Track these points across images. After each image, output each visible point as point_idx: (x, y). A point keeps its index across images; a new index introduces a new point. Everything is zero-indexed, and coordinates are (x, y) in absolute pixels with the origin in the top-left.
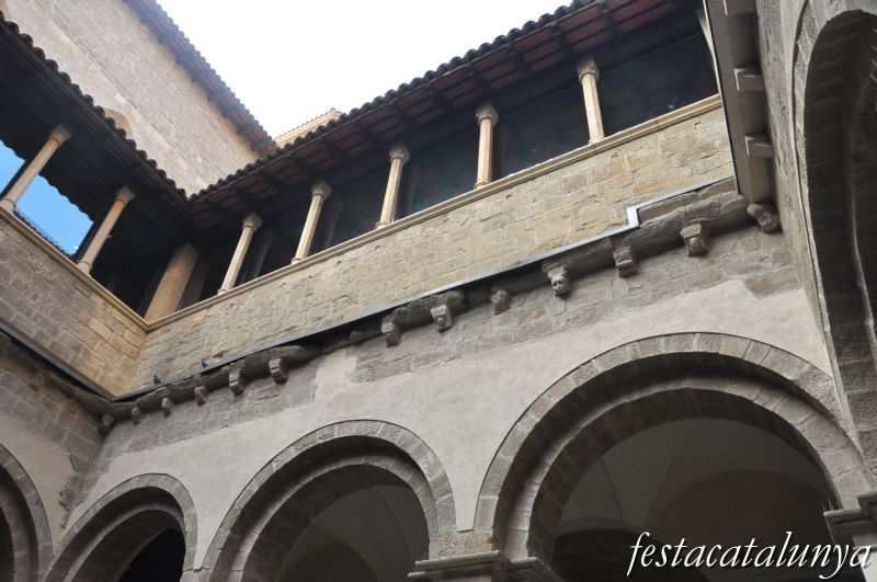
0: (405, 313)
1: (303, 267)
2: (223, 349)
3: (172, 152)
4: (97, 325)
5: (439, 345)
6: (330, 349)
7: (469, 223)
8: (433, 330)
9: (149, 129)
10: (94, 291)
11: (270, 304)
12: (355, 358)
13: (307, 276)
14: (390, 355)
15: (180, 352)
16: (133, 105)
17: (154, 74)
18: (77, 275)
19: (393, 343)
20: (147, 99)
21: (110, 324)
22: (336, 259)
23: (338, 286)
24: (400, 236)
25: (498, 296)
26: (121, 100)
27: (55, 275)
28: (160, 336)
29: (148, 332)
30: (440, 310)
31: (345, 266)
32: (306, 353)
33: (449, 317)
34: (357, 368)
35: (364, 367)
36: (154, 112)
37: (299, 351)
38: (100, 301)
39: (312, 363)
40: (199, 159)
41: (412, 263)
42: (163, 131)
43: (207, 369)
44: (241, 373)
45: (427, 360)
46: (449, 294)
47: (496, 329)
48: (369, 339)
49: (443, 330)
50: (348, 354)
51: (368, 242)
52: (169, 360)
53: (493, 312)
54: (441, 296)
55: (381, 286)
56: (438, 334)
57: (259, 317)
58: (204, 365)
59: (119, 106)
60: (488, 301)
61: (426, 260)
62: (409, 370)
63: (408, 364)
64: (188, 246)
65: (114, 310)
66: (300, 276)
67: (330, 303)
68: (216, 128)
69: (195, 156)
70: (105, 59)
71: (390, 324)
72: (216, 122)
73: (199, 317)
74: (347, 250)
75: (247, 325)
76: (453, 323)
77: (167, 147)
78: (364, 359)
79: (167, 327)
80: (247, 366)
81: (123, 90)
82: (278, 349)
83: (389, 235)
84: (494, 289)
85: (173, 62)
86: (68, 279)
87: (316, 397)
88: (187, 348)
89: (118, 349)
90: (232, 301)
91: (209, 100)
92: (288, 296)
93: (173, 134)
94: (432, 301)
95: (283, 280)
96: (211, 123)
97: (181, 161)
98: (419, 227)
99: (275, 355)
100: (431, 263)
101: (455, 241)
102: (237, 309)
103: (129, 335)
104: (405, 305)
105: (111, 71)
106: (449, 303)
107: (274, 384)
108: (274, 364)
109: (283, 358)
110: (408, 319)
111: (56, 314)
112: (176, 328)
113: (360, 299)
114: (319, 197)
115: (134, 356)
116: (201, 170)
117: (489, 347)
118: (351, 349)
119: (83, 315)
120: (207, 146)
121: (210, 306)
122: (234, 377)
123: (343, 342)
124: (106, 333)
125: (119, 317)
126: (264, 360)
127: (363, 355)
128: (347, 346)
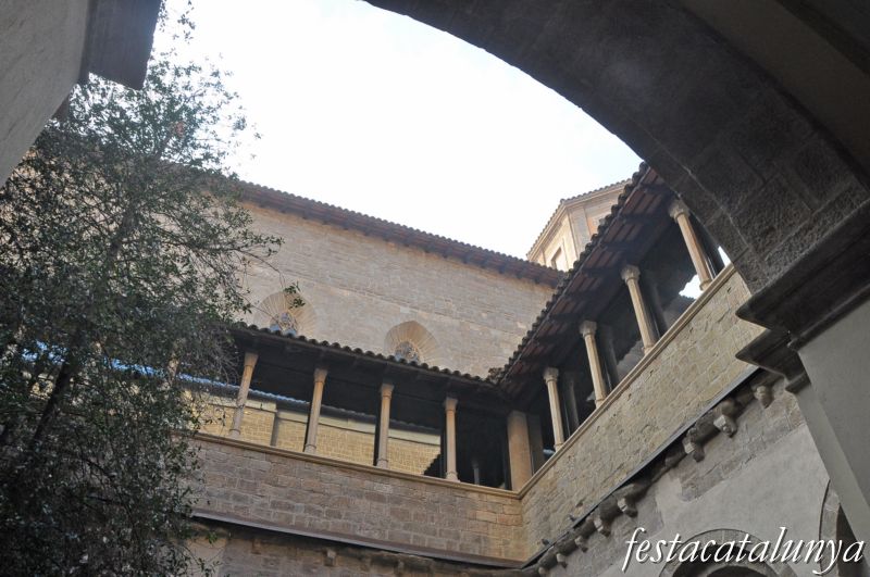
0: (696, 432)
1: (606, 408)
2: (581, 498)
3: (462, 324)
4: (483, 515)
5: (734, 450)
6: (657, 476)
7: (710, 327)
8: (724, 437)
9: (436, 318)
10: (467, 491)
11: (597, 449)
12: (678, 480)
13: (612, 415)
14: (702, 469)
15: (551, 510)
16: (415, 308)
17: (417, 273)
18: (450, 487)
19: (700, 459)
20: (422, 297)
21: (490, 508)
22: (626, 393)
23: (638, 418)
24: (664, 356)
25: (759, 392)
26: (405, 310)
27: (437, 495)
28: (530, 500)
29: (520, 499)
30: (720, 421)
31: (635, 397)
32: (640, 487)
33: (731, 423)
34: (684, 488)
35: (688, 485)
36: (432, 302)
37: (634, 488)
38: (475, 495)
39: (649, 492)
40: (484, 315)
41: (683, 379)
42: (446, 312)
43: (576, 522)
44: (602, 518)
45: (730, 466)
46: (721, 405)
47: (771, 422)
48: (680, 460)
49: (732, 435)
50: (672, 478)
51: (643, 369)
52: (547, 518)
53: (763, 407)
54: (716, 409)
55: (670, 409)
56: (730, 439)
57: (593, 462)
58: (573, 519)
59: (407, 316)
60: (754, 399)
61: (693, 373)
62: (722, 479)
63: (719, 474)
64: (515, 412)
65: (489, 497)
66: (607, 416)
67: (640, 435)
68: (483, 282)
69: (480, 315)
70: (379, 288)
71: (689, 444)
72: (479, 277)
73: (550, 475)
74: (631, 382)
75: (588, 473)
76: (737, 426)
77: (456, 322)
78: (684, 479)
79: (532, 490)
80: (603, 512)
81: (402, 302)
82: (619, 492)
83: (655, 358)
84: (754, 388)
85: (424, 254)
86: (447, 492)
87: (664, 520)
88: (553, 505)
89: (505, 524)
90: (568, 454)
91: (465, 262)
92: (606, 438)
93: (455, 310)
94: (710, 416)
95: (597, 424)
96: (477, 280)
97: (472, 327)
98: (674, 343)
99: (619, 497)
100: (698, 374)
101: (706, 348)
102: (575, 460)
103: (508, 508)
104: (693, 426)
105: (387, 294)
106: (725, 412)
107: (629, 519)
108: (622, 503)
109: (626, 497)
110: (701, 435)
111: (452, 523)
112: (538, 489)
113: (659, 425)
114: (589, 336)
115: (519, 523)
116: (491, 322)
117: (772, 441)
118: (672, 472)
119: (470, 513)
120: (484, 300)
121: (555, 463)
122: (598, 523)
123: (663, 469)
124: (492, 517)
125: (494, 499)
126: (613, 504)
127: (683, 474)
128: (667, 471)
